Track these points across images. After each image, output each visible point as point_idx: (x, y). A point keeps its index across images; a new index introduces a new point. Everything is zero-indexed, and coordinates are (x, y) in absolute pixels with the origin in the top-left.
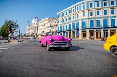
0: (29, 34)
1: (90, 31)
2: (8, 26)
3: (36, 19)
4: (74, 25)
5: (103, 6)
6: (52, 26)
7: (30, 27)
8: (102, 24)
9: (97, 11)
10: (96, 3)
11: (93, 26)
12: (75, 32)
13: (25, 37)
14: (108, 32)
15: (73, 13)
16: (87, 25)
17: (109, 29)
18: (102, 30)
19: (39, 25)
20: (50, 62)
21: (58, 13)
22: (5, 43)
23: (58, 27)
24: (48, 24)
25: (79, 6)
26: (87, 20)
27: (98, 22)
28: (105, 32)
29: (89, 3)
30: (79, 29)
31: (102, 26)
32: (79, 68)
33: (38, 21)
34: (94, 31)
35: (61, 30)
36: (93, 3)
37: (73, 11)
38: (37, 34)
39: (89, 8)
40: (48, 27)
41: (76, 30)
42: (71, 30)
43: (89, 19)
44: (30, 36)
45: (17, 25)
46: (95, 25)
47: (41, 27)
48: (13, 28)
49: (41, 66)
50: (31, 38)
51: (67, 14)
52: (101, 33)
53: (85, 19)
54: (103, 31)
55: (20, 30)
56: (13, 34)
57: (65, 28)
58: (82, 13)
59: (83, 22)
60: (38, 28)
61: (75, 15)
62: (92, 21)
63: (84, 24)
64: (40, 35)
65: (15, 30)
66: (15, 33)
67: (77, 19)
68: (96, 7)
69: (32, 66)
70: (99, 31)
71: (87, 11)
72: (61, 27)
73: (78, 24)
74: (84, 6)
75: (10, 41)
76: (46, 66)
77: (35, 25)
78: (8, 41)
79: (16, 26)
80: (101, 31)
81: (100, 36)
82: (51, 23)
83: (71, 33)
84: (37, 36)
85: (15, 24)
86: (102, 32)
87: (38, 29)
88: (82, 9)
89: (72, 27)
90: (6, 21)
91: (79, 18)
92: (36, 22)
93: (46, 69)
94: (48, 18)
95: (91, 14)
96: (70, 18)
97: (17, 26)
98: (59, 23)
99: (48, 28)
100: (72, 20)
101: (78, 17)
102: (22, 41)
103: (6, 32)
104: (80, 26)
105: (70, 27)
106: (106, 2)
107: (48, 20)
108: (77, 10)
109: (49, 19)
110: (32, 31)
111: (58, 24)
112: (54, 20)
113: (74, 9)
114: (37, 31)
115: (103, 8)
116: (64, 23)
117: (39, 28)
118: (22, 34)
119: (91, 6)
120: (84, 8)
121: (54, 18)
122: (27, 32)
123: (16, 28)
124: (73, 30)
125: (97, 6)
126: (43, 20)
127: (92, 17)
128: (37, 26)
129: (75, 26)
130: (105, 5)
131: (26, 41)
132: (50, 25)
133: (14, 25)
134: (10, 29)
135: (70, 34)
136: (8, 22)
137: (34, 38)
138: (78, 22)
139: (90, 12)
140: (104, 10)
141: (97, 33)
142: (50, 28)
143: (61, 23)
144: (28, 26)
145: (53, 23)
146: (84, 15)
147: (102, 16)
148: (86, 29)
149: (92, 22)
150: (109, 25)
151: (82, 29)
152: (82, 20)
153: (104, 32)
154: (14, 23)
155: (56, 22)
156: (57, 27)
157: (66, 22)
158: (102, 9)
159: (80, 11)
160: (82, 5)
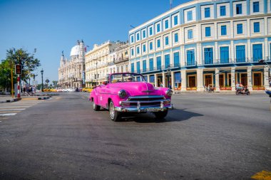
0: (63, 80)
1: (204, 72)
2: (16, 63)
3: (81, 46)
4: (167, 58)
5: (235, 15)
6: (118, 61)
7: (68, 64)
8: (232, 57)
9: (220, 25)
10: (219, 6)
11: (211, 61)
12: (170, 76)
13: (54, 88)
14: (246, 74)
15: (165, 30)
16: (199, 59)
17: (248, 67)
18: (233, 69)
19: (87, 59)
20: (111, 144)
21: (130, 32)
22: (8, 101)
23: (133, 65)
24: (109, 56)
25: (178, 14)
26: (198, 47)
27: (224, 51)
28: (240, 73)
29: (203, 8)
30: (180, 69)
31: (233, 59)
33: (85, 50)
34: (214, 72)
35: (139, 70)
36: (212, 8)
37: (167, 27)
38: (82, 81)
39: (203, 18)
40: (109, 64)
41: (172, 70)
42: (161, 71)
43: (203, 43)
44: (68, 85)
45: (36, 60)
46: (217, 58)
47: (93, 65)
48: (26, 68)
49: (91, 154)
50: (70, 90)
51: (151, 34)
52: (230, 76)
53: (194, 44)
54: (236, 71)
55: (42, 71)
56: (28, 81)
57: (148, 67)
58: (186, 30)
59: (188, 52)
60: (84, 66)
61: (170, 36)
62: (209, 49)
63: (191, 55)
64: (90, 83)
65: (32, 72)
66: (32, 78)
67: (175, 44)
68: (219, 17)
69: (71, 155)
70: (226, 73)
71: (198, 26)
72: (138, 63)
73: (177, 56)
74: (190, 14)
75: (19, 99)
76: (103, 153)
77: (77, 61)
78: (15, 98)
79: (34, 62)
80: (230, 72)
81: (228, 84)
82: (115, 53)
84: (83, 86)
85: (32, 58)
86: (233, 74)
87: (84, 69)
88: (186, 22)
89: (163, 64)
90: (11, 52)
91: (181, 41)
92: (80, 53)
93: (104, 160)
94: (108, 43)
95: (208, 32)
96: (159, 42)
97: (36, 63)
98: (133, 54)
99: (109, 67)
100: (163, 46)
101: (176, 40)
102: (48, 98)
103: (10, 77)
104: (183, 62)
105: (159, 63)
106: (241, 5)
107: (108, 48)
108: (176, 23)
109: (110, 45)
110: (71, 73)
111: (132, 57)
112: (121, 48)
113: (167, 22)
114: (82, 75)
115: (235, 20)
116: (144, 54)
117: (87, 68)
118: (48, 81)
119: (207, 13)
120: (190, 18)
121: (122, 43)
122: (60, 77)
123: (34, 67)
124: (165, 71)
125: (221, 15)
126: (96, 47)
127: (208, 39)
128: (84, 63)
129: (172, 62)
130: (238, 13)
131: (58, 98)
132: (112, 60)
133: (28, 60)
134: (20, 69)
135: (158, 80)
136: (14, 53)
137: (77, 90)
138: (177, 51)
139: (204, 27)
140: (236, 24)
141: (221, 77)
142: (112, 67)
143: (138, 56)
144: (62, 63)
145: (120, 56)
146: (190, 35)
147: (232, 37)
148: (196, 67)
149: (208, 52)
150: (250, 59)
151: (188, 68)
152: (186, 46)
153: (238, 74)
154: (29, 56)
155: (126, 53)
156: (130, 63)
157: (151, 52)
158: (231, 21)
159: (181, 26)
160: (186, 12)
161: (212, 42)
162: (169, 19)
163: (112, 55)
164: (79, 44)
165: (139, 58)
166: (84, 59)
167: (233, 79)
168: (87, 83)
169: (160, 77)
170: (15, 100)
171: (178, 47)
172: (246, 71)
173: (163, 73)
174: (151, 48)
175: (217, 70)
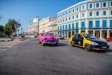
0: (30, 32)
1: (88, 31)
2: (12, 25)
3: (38, 19)
4: (73, 25)
5: (103, 7)
6: (53, 25)
7: (32, 26)
8: (101, 25)
9: (96, 11)
10: (96, 3)
11: (92, 26)
12: (74, 32)
13: (26, 35)
14: (107, 33)
15: (72, 13)
16: (87, 25)
17: (108, 30)
18: (101, 30)
19: (40, 24)
20: (51, 62)
21: (58, 13)
22: (9, 41)
23: (58, 27)
24: (49, 23)
25: (78, 6)
26: (86, 20)
27: (98, 23)
28: (104, 32)
30: (78, 29)
31: (101, 26)
32: (80, 70)
33: (39, 20)
34: (93, 31)
35: (61, 29)
36: (93, 4)
38: (38, 33)
39: (89, 8)
40: (49, 26)
41: (75, 30)
42: (70, 30)
43: (89, 19)
44: (32, 34)
45: (20, 24)
46: (94, 25)
47: (42, 26)
48: (16, 27)
49: (44, 66)
50: (32, 36)
51: (67, 14)
52: (100, 33)
54: (102, 31)
55: (22, 29)
56: (16, 32)
57: (65, 28)
58: (82, 13)
59: (82, 22)
60: (39, 27)
61: (75, 15)
62: (91, 21)
63: (83, 24)
64: (41, 34)
65: (18, 29)
66: (17, 31)
67: (77, 19)
68: (96, 8)
69: (36, 66)
70: (98, 32)
71: (87, 11)
72: (61, 26)
73: (77, 24)
75: (13, 40)
76: (48, 66)
77: (36, 24)
78: (11, 39)
79: (18, 25)
80: (100, 31)
81: (99, 36)
82: (51, 22)
83: (70, 32)
84: (38, 35)
85: (18, 23)
86: (101, 33)
87: (39, 28)
88: (82, 10)
89: (71, 27)
90: (10, 20)
91: (79, 18)
92: (37, 22)
93: (49, 69)
94: (49, 18)
95: (91, 14)
96: (70, 18)
97: (20, 25)
98: (59, 23)
99: (49, 28)
100: (72, 20)
101: (77, 17)
102: (24, 40)
104: (80, 26)
105: (70, 26)
106: (105, 3)
107: (48, 20)
108: (77, 10)
109: (50, 18)
110: (33, 30)
111: (58, 24)
112: (54, 20)
113: (73, 9)
114: (38, 30)
115: (103, 9)
116: (64, 23)
117: (40, 28)
118: (24, 33)
119: (91, 6)
120: (83, 8)
121: (54, 18)
122: (29, 31)
123: (18, 26)
124: (72, 30)
126: (44, 19)
127: (91, 17)
128: (38, 25)
129: (75, 26)
131: (28, 40)
132: (50, 25)
133: (16, 24)
134: (13, 28)
135: (69, 34)
136: (11, 21)
137: (35, 37)
138: (77, 22)
139: (89, 12)
140: (103, 11)
141: (96, 33)
142: (50, 27)
143: (61, 23)
144: (30, 25)
145: (54, 23)
146: (83, 15)
147: (101, 17)
148: (85, 29)
149: (91, 23)
150: (108, 26)
151: (82, 29)
152: (81, 20)
153: (103, 32)
154: (17, 22)
155: (56, 22)
156: (57, 26)
157: (66, 22)
158: (101, 10)
159: (80, 11)
160: (82, 5)
161: (93, 19)
162: (74, 8)
163: (50, 22)
164: (37, 18)
165: (61, 24)
166: (39, 24)
167: (101, 34)
168: (40, 34)
169: (70, 33)
170: (11, 40)
171: (78, 20)
172: (107, 31)
173: (71, 31)
174: (67, 20)
175: (94, 31)
